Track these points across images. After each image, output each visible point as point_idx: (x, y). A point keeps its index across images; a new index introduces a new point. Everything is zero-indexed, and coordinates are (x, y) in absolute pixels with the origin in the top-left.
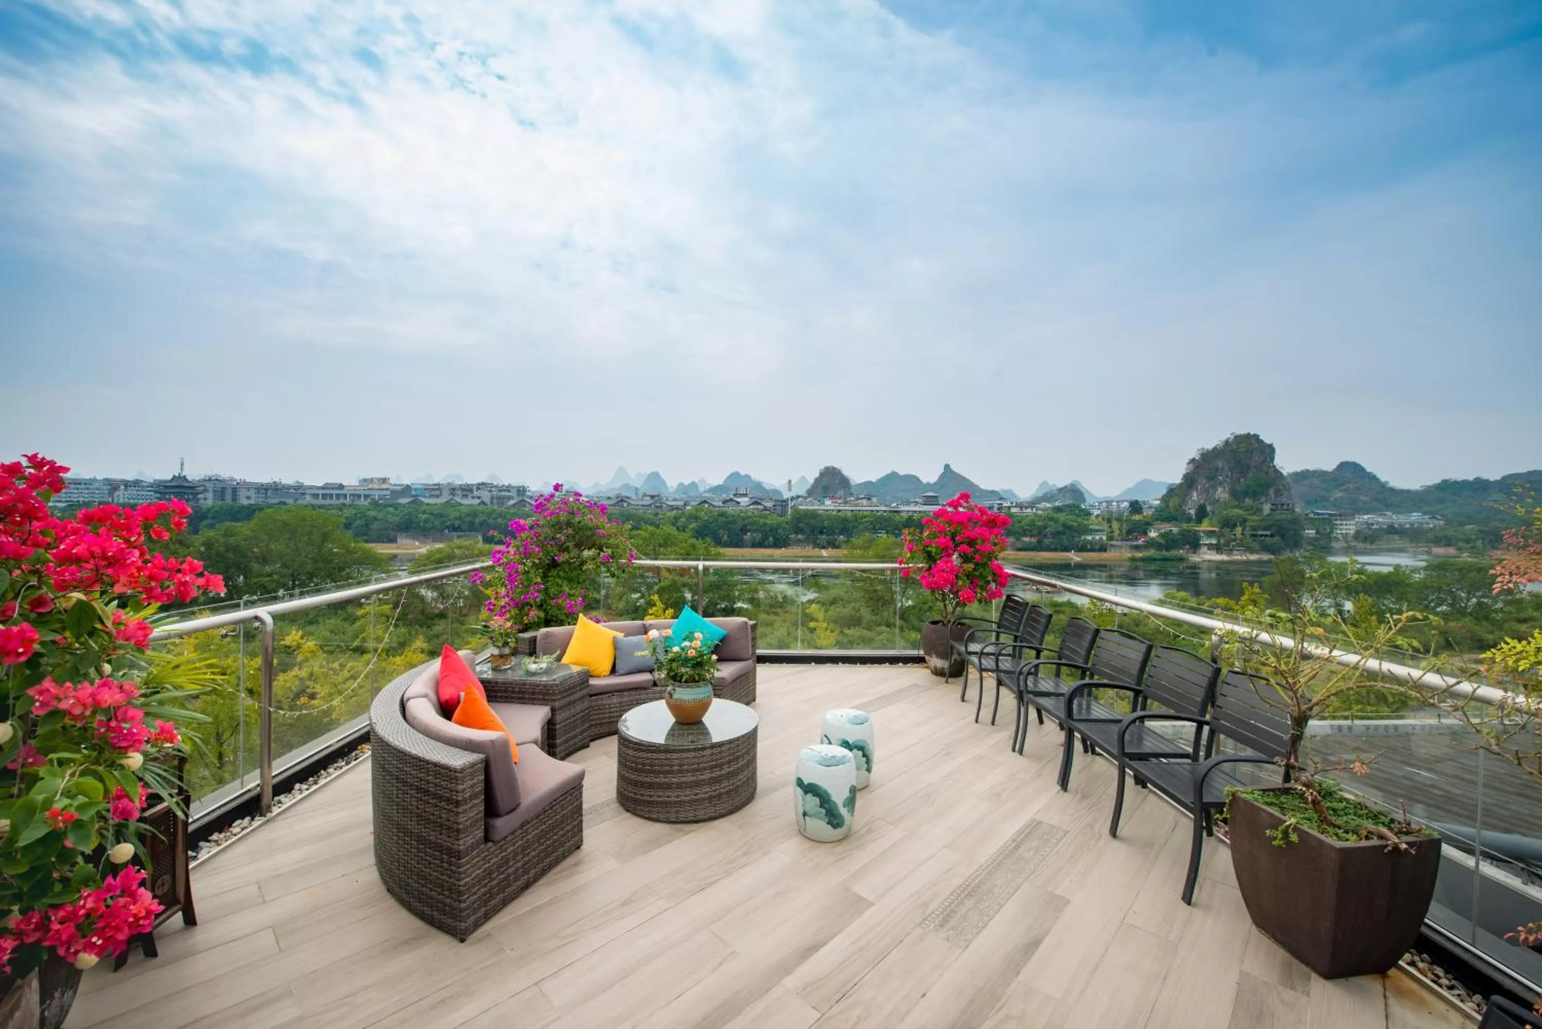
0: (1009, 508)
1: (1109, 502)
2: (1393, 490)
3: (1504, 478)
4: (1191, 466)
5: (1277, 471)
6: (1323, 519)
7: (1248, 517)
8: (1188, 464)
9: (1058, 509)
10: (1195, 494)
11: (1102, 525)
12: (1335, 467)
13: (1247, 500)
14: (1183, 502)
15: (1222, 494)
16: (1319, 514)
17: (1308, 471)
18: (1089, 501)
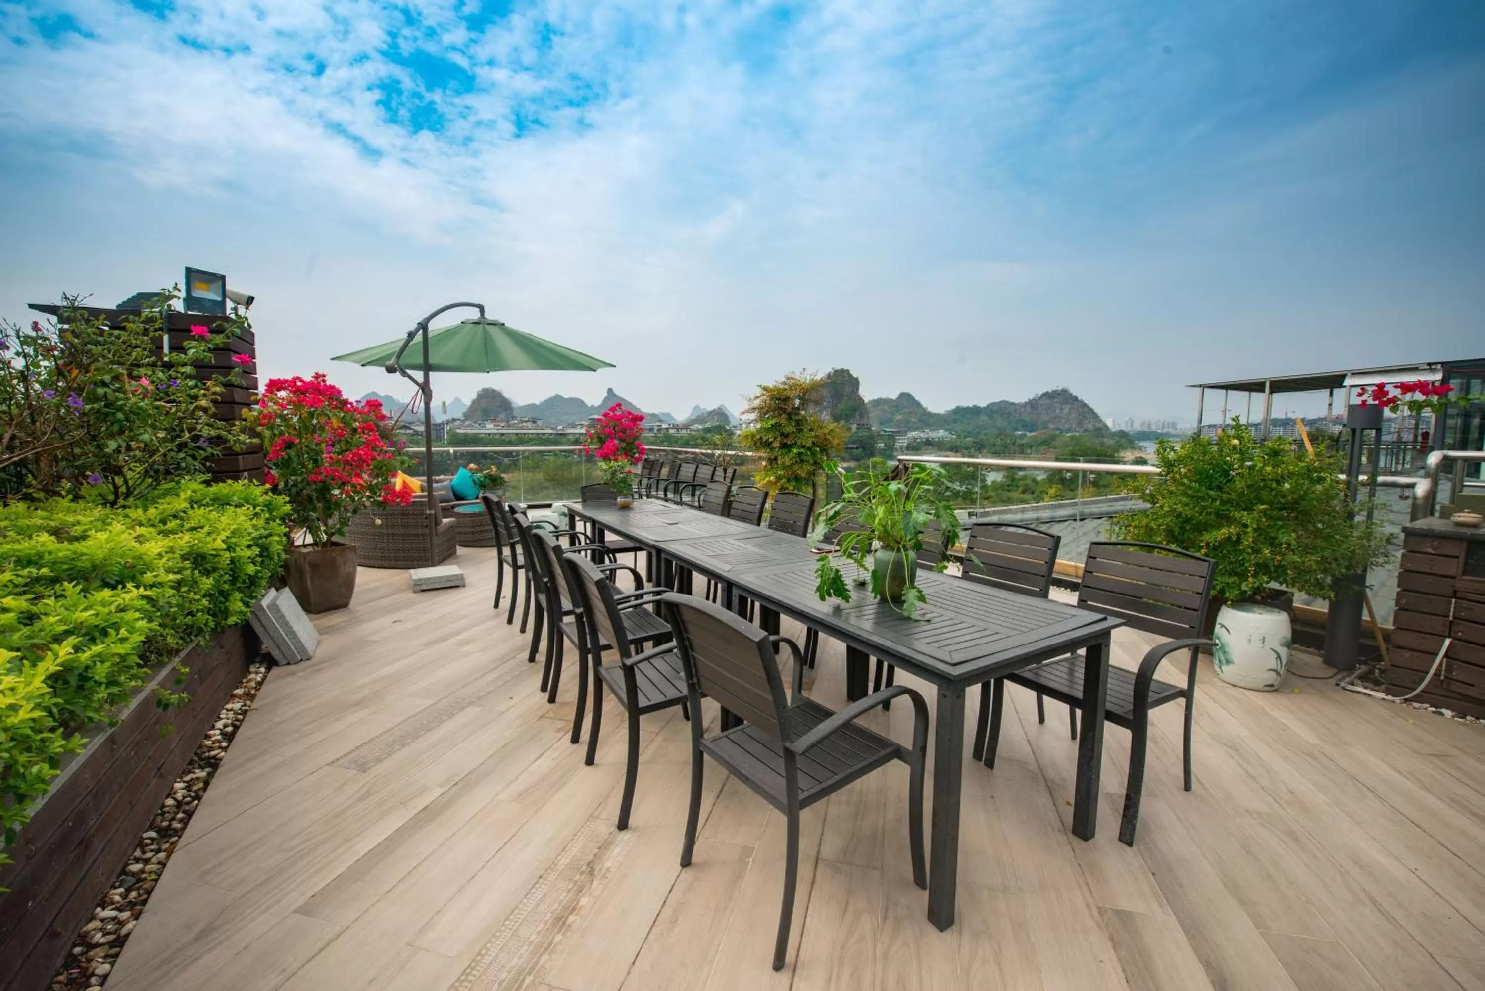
0: (667, 429)
2: (929, 414)
3: (988, 405)
5: (861, 399)
6: (889, 435)
9: (708, 430)
12: (897, 396)
13: (841, 421)
16: (886, 432)
17: (879, 399)
18: (732, 422)
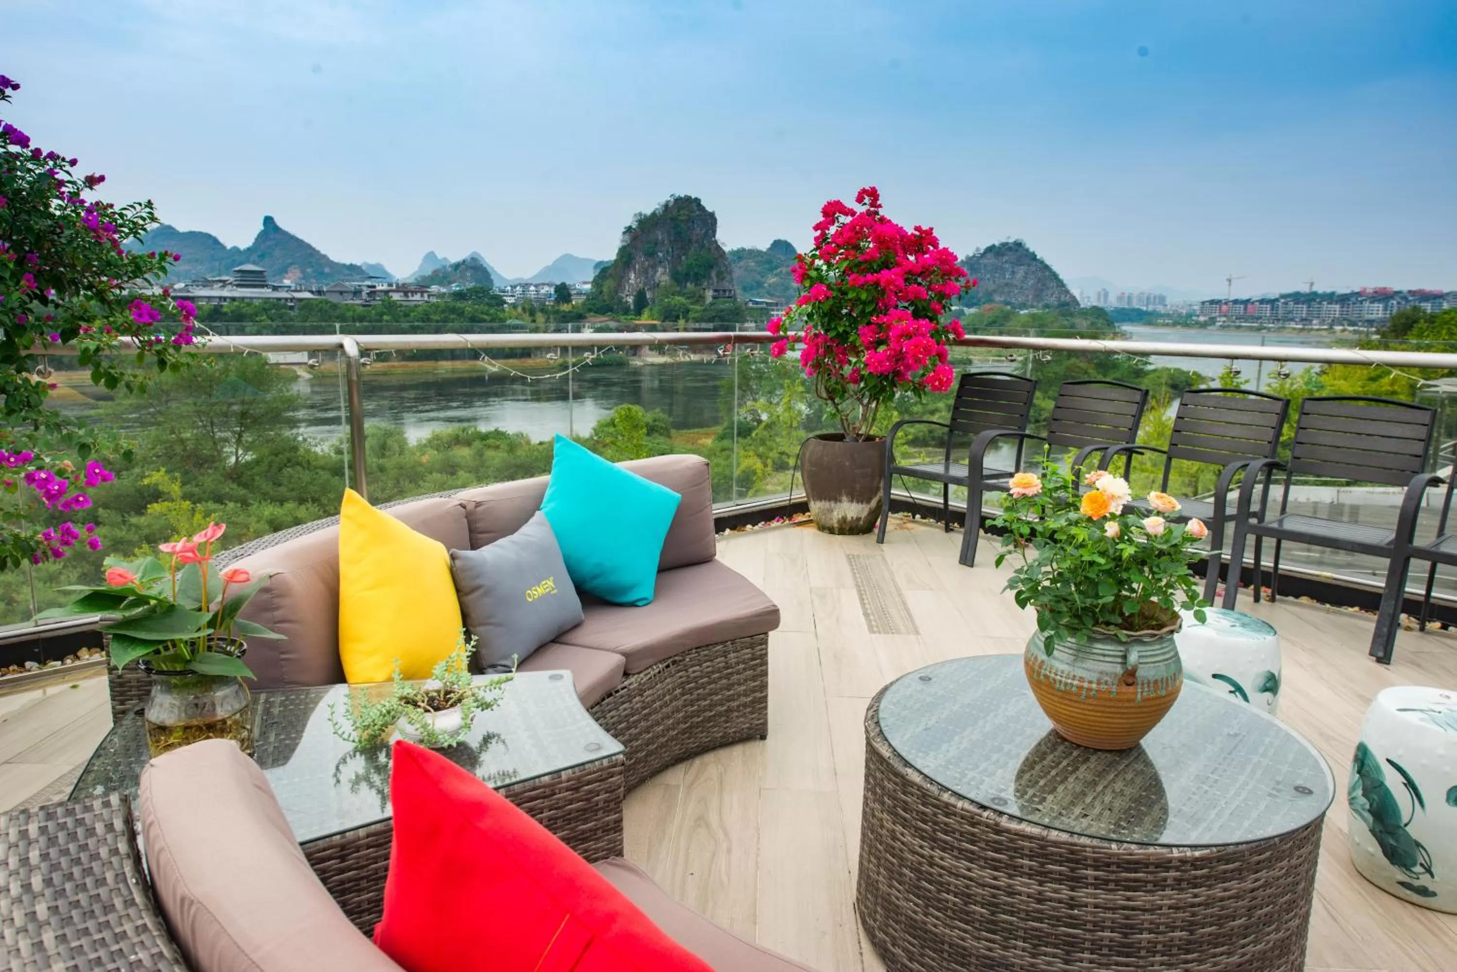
0: (386, 292)
1: (526, 286)
4: (627, 237)
5: (718, 248)
6: (762, 309)
7: (691, 307)
8: (624, 233)
9: (460, 296)
10: (633, 276)
11: (523, 319)
12: (769, 246)
13: (688, 284)
14: (619, 286)
15: (662, 276)
16: (757, 303)
17: (744, 250)
18: (497, 284)
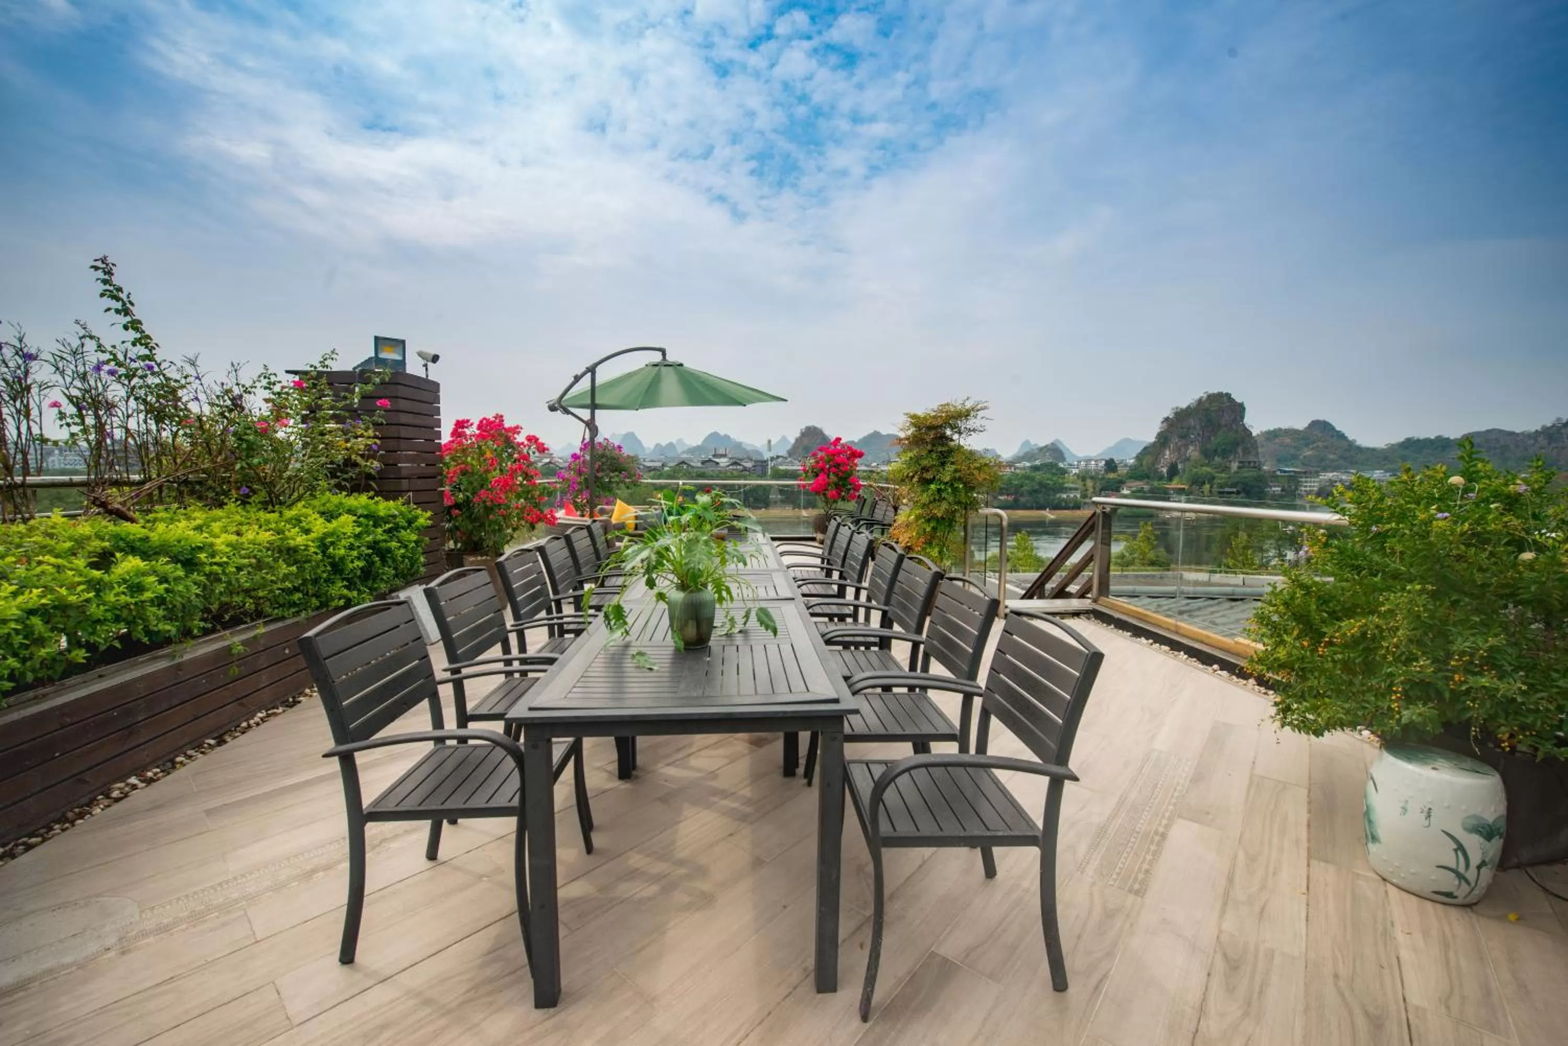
1: (1087, 461)
2: (1359, 448)
4: (1165, 424)
5: (1245, 430)
6: (1290, 476)
7: (1217, 475)
8: (1162, 422)
9: (1035, 468)
10: (1168, 452)
11: (1076, 483)
12: (1305, 426)
13: (1216, 458)
14: (1156, 460)
15: (1193, 452)
16: (1285, 472)
17: (1279, 430)
18: (1067, 460)
